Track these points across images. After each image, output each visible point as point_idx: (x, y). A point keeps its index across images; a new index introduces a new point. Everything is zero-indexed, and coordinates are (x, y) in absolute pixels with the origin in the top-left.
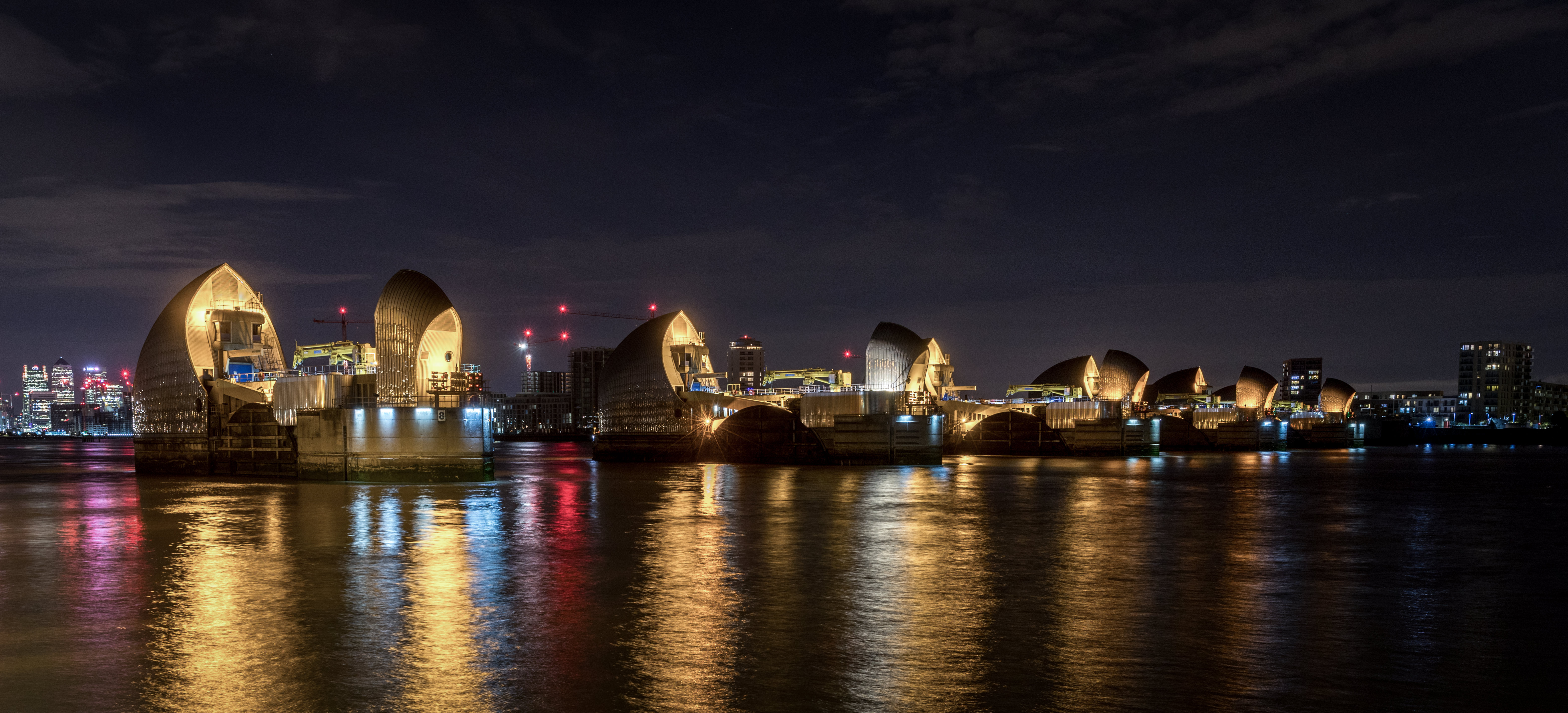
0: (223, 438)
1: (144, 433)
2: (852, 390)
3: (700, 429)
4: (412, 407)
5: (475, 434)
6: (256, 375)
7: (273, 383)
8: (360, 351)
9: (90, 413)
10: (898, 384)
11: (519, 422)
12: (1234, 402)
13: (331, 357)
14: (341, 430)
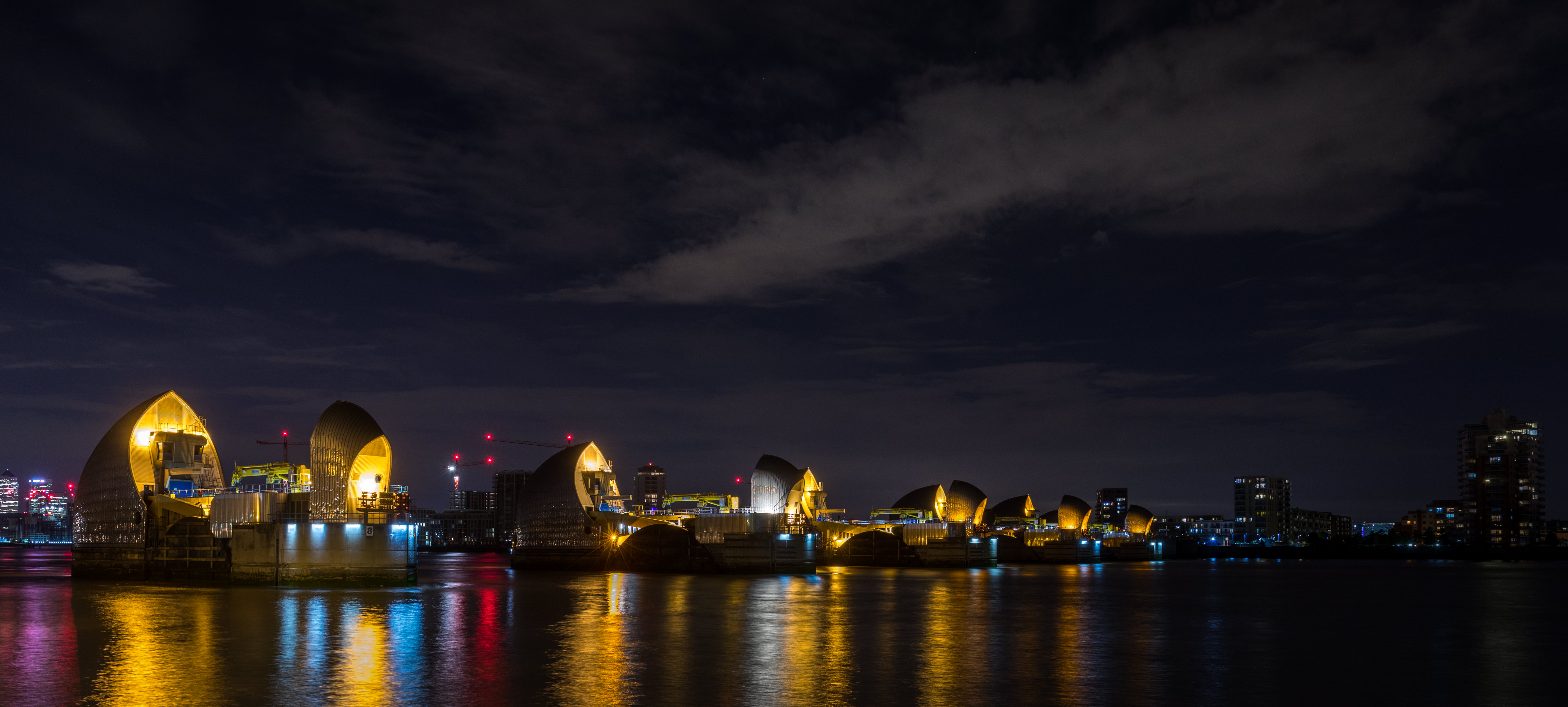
0: (159, 548)
1: (83, 543)
2: (740, 512)
3: (607, 544)
4: (342, 523)
5: (400, 548)
6: (195, 492)
7: (211, 499)
8: (295, 472)
9: (34, 522)
10: (778, 507)
11: (446, 535)
12: (1057, 524)
13: (268, 477)
14: (274, 542)
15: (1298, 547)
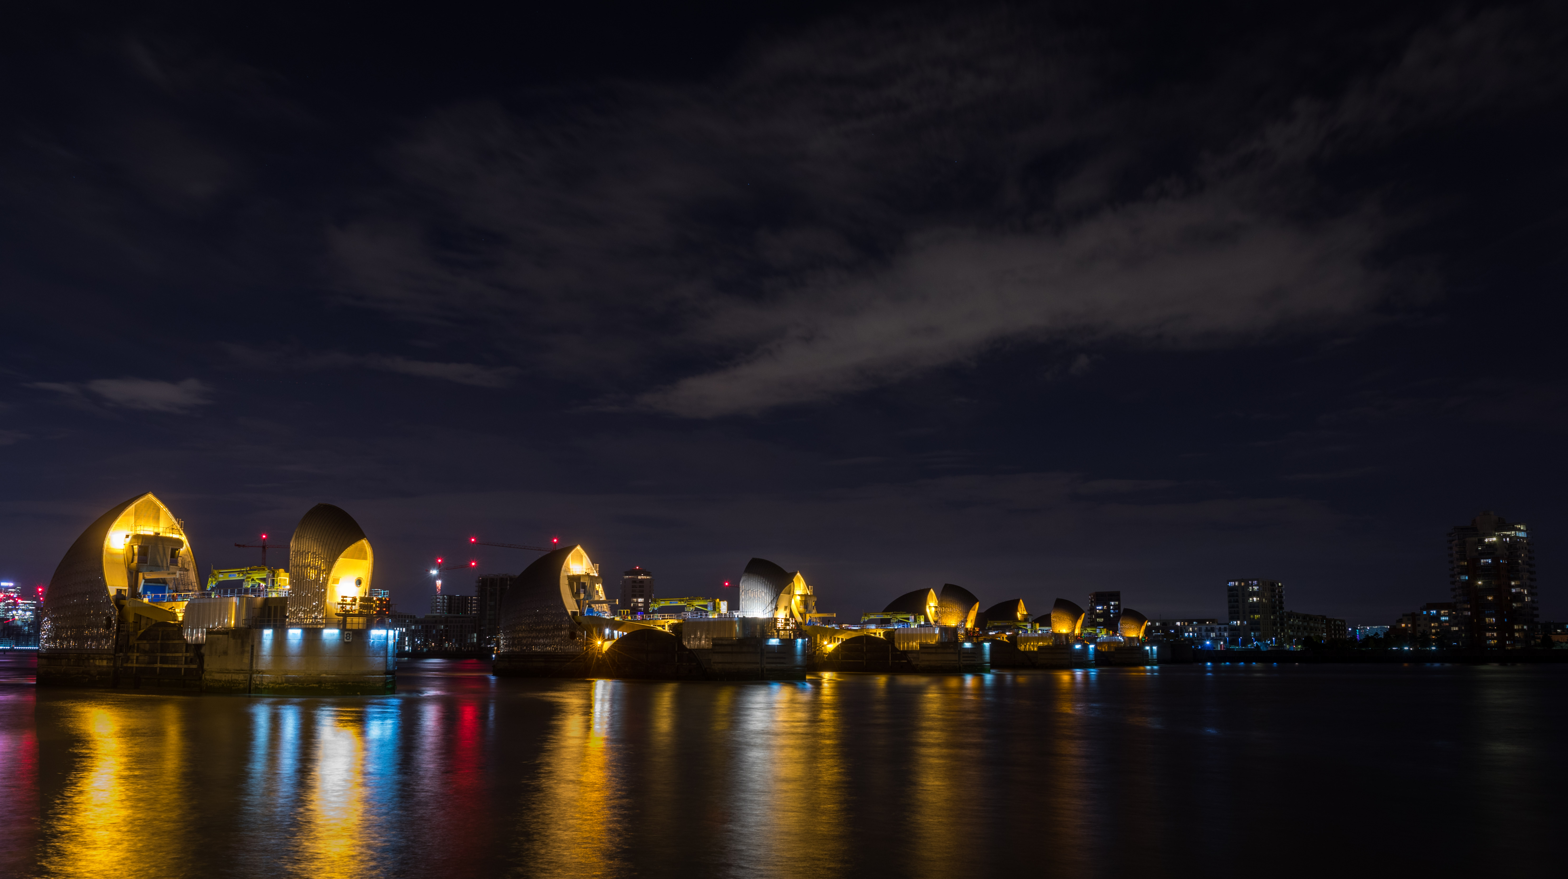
0: (129, 654)
1: (50, 649)
2: (728, 616)
3: (592, 649)
4: (320, 629)
5: (379, 653)
6: (169, 596)
7: (186, 603)
8: (274, 576)
10: (767, 611)
11: (426, 640)
12: (1050, 628)
13: (245, 581)
14: (248, 648)
15: (1294, 651)
